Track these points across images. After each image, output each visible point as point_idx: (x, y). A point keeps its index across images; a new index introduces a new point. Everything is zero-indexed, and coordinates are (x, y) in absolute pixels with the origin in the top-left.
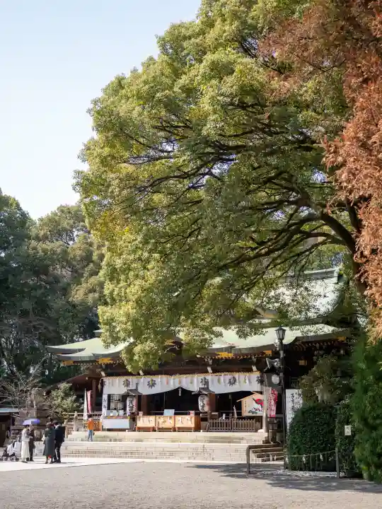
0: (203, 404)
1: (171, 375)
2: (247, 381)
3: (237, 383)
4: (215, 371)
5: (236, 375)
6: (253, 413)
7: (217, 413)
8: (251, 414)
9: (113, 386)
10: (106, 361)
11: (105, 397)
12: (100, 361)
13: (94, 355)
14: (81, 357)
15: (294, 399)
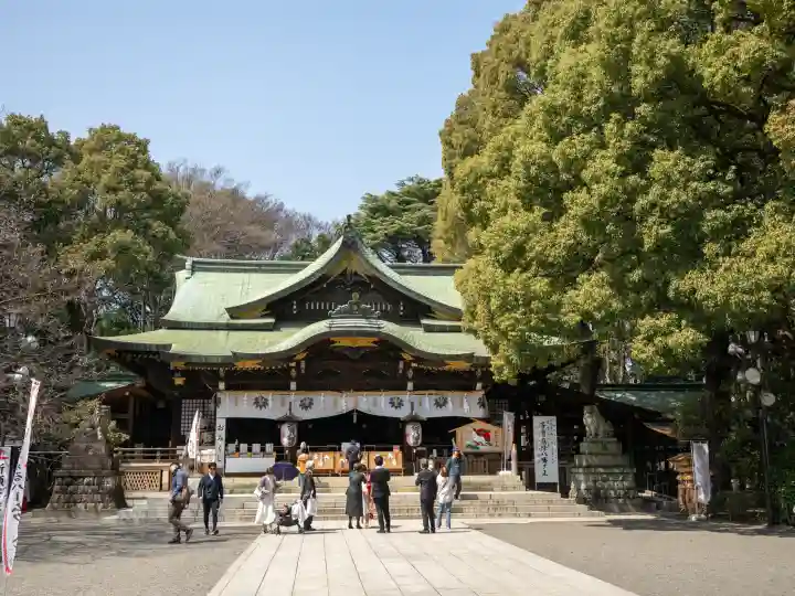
1: (341, 391)
2: (465, 404)
3: (449, 405)
5: (447, 395)
6: (473, 448)
7: (424, 449)
8: (470, 450)
9: (236, 405)
10: (250, 365)
11: (221, 423)
12: (240, 365)
13: (235, 354)
14: (206, 357)
15: (545, 430)
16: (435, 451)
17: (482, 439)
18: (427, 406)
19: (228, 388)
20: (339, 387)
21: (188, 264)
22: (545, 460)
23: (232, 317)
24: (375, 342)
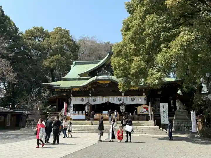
0: (122, 109)
1: (104, 96)
2: (140, 99)
3: (135, 101)
4: (125, 95)
5: (135, 97)
6: (143, 113)
7: (127, 113)
8: (141, 113)
9: (76, 101)
10: (76, 89)
11: (72, 105)
12: (74, 90)
13: (71, 86)
14: (64, 88)
15: (164, 107)
16: (130, 114)
17: (145, 110)
18: (128, 101)
19: (73, 96)
20: (104, 95)
21: (74, 63)
22: (164, 117)
23: (80, 77)
24: (110, 82)
